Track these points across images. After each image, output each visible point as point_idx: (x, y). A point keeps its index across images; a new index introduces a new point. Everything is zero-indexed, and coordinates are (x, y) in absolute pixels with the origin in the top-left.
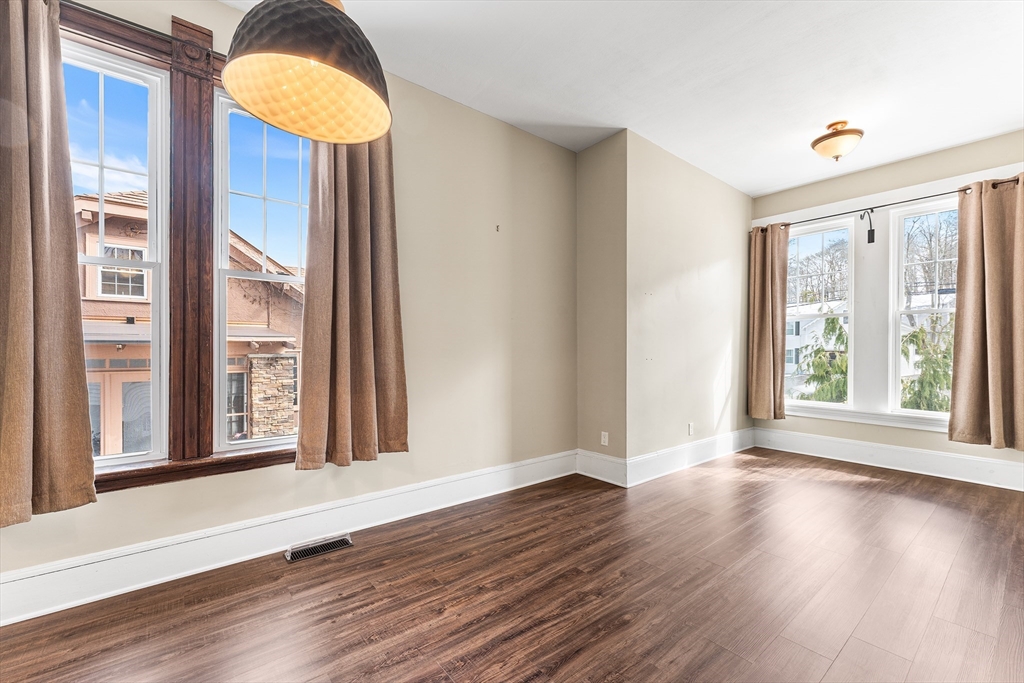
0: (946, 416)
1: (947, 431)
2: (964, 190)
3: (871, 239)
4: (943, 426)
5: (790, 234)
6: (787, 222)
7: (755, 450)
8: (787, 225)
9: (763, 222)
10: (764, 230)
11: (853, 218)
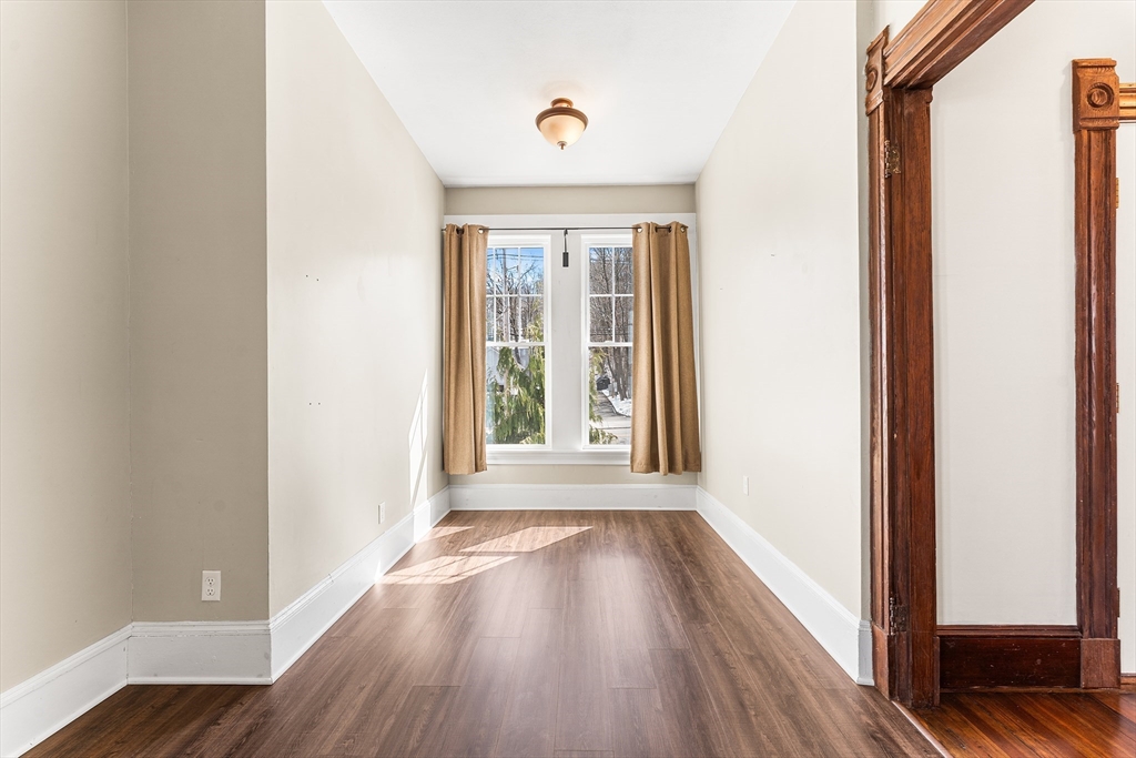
0: (627, 448)
1: (629, 463)
2: (636, 228)
3: (566, 264)
4: (625, 459)
5: (489, 243)
6: (486, 226)
7: (453, 517)
8: (485, 230)
9: (461, 221)
10: (460, 231)
11: (549, 237)
